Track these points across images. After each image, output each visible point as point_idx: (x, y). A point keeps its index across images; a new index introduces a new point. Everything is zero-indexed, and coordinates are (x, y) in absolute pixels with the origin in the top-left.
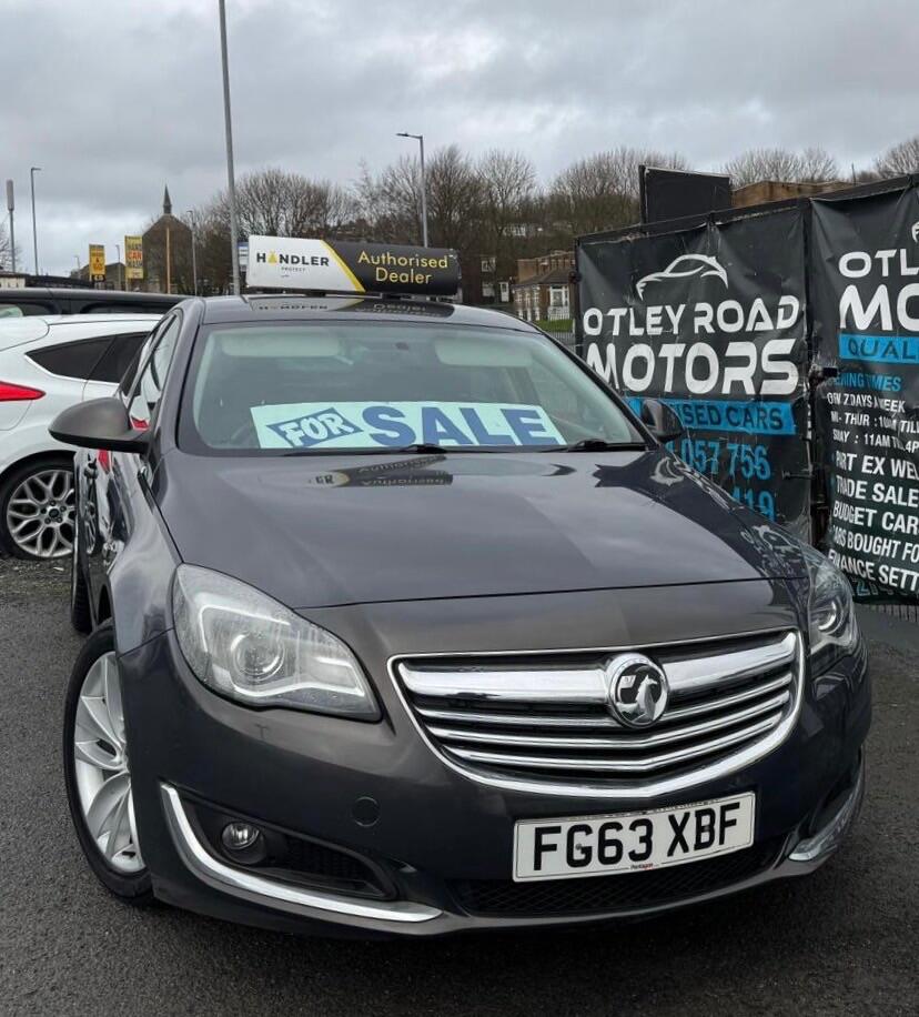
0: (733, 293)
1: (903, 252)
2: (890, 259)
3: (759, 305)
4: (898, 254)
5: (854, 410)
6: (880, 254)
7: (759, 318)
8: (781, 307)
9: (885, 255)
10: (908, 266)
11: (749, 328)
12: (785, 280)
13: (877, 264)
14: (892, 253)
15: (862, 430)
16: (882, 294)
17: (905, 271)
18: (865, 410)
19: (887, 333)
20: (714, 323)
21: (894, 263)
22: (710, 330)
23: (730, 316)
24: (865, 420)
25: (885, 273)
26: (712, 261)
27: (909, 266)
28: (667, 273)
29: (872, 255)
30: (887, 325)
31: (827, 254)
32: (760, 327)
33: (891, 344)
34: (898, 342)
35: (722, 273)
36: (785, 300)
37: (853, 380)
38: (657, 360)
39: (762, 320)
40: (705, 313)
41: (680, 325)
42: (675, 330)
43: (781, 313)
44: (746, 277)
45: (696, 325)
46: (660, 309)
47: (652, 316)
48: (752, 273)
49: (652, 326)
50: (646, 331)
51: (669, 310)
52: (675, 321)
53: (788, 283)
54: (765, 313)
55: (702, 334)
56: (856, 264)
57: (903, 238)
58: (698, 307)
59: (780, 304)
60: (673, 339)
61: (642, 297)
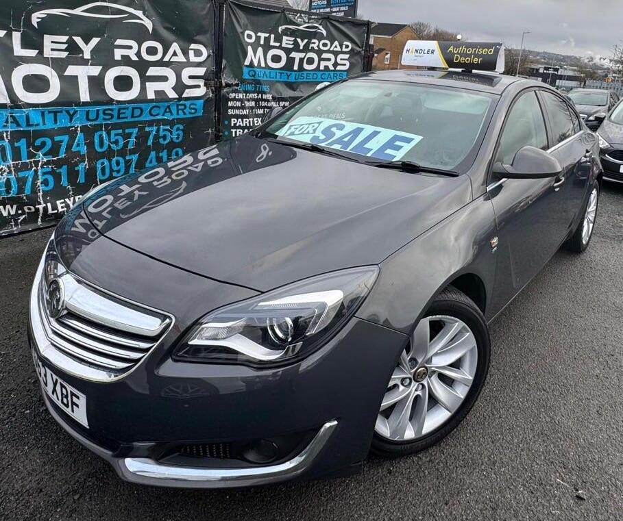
0: (155, 36)
1: (273, 36)
2: (265, 37)
3: (175, 47)
4: (270, 37)
5: (248, 100)
6: (259, 34)
7: (175, 54)
8: (192, 49)
9: (263, 35)
11: (166, 59)
12: (196, 36)
13: (258, 38)
14: (267, 35)
15: (252, 108)
16: (260, 50)
17: (272, 43)
18: (253, 100)
19: (263, 68)
20: (138, 54)
21: (267, 40)
22: (135, 58)
24: (253, 104)
25: (262, 42)
26: (139, 13)
27: (275, 41)
28: (78, 11)
29: (256, 34)
30: (263, 65)
31: (239, 30)
32: (174, 59)
33: (265, 72)
34: (267, 71)
35: (149, 24)
36: (193, 46)
37: (250, 88)
38: (62, 78)
39: (177, 55)
40: (130, 47)
41: (92, 52)
42: (87, 55)
43: (191, 53)
44: (166, 28)
45: (118, 54)
46: (64, 38)
47: (52, 42)
48: (170, 26)
49: (52, 50)
50: (41, 52)
51: (78, 40)
52: (87, 50)
53: (198, 38)
54: (179, 51)
55: (126, 61)
56: (250, 37)
57: (273, 30)
58: (119, 42)
59: (190, 48)
60: (84, 62)
61: (36, 26)
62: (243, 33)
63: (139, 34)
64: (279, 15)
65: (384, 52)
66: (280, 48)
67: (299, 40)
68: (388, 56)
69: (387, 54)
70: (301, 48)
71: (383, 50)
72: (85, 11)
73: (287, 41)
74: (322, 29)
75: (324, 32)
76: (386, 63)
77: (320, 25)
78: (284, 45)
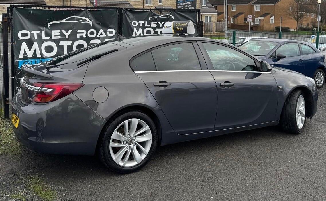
0: (93, 27)
1: (146, 22)
3: (101, 31)
4: (145, 23)
6: (140, 22)
7: (101, 34)
8: (109, 31)
9: (141, 22)
10: (147, 25)
13: (139, 24)
14: (143, 22)
16: (140, 29)
17: (146, 25)
20: (86, 35)
22: (85, 37)
23: (92, 33)
25: (141, 25)
26: (87, 19)
28: (64, 21)
29: (138, 22)
30: (142, 35)
31: (129, 21)
32: (101, 36)
35: (91, 23)
36: (109, 30)
38: (58, 46)
39: (102, 34)
40: (83, 33)
41: (69, 36)
42: (67, 37)
43: (108, 33)
44: (97, 24)
45: (78, 36)
46: (59, 31)
47: (55, 33)
48: (99, 23)
49: (55, 36)
50: (51, 37)
51: (64, 31)
52: (67, 35)
53: (111, 26)
54: (103, 33)
55: (82, 38)
56: (135, 24)
57: (146, 19)
58: (79, 31)
59: (108, 31)
60: (66, 40)
61: (49, 27)
62: (131, 23)
63: (87, 27)
64: (149, 12)
65: (269, 16)
66: (150, 27)
67: (159, 23)
68: (273, 18)
69: (271, 16)
70: (161, 26)
71: (268, 14)
72: (66, 20)
73: (153, 24)
74: (172, 16)
75: (173, 18)
76: (271, 23)
77: (171, 14)
78: (152, 26)
